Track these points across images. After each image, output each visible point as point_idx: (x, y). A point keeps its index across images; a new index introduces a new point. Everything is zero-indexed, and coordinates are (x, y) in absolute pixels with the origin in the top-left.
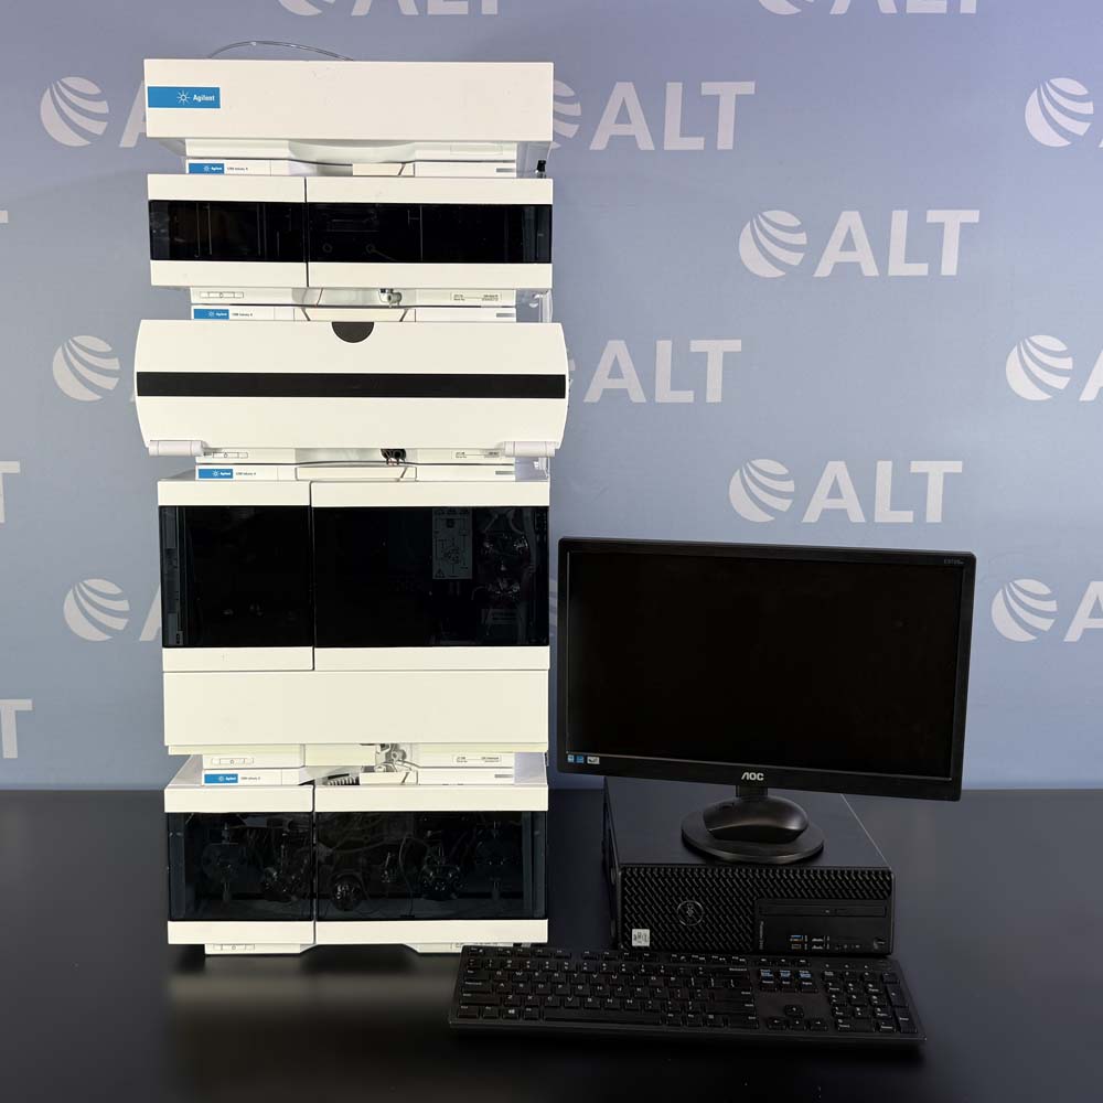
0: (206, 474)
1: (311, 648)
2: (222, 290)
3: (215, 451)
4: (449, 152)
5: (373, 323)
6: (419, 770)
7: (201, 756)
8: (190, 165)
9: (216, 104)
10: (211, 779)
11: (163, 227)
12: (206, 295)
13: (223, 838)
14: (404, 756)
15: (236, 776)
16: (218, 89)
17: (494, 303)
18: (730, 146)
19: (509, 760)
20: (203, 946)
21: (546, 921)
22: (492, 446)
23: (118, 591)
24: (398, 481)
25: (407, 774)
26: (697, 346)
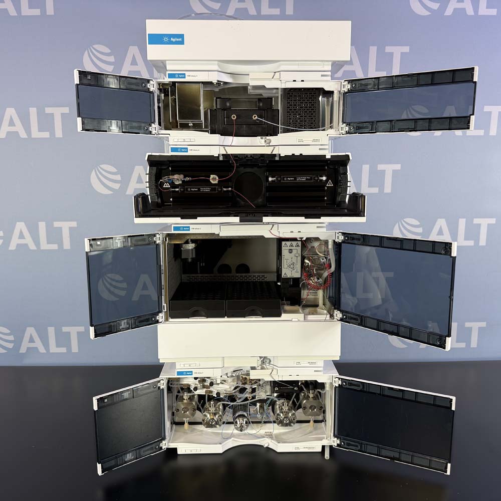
0: (177, 229)
2: (184, 138)
6: (278, 368)
7: (175, 363)
8: (168, 74)
9: (182, 43)
10: (180, 373)
12: (177, 141)
13: (184, 399)
14: (270, 361)
15: (192, 372)
16: (183, 35)
17: (318, 143)
19: (321, 364)
20: (176, 449)
23: (122, 279)
25: (273, 370)
26: (381, 167)
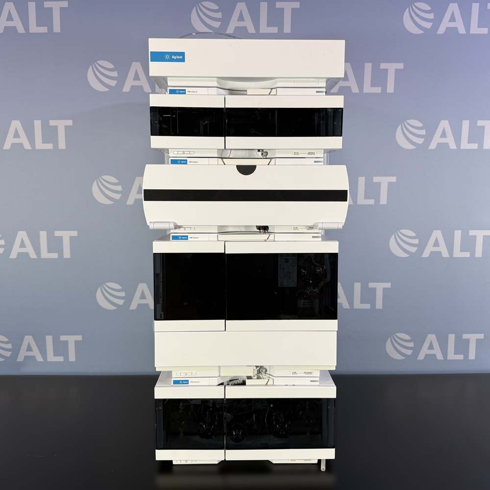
0: (175, 238)
1: (224, 320)
2: (184, 150)
3: (180, 227)
4: (293, 83)
5: (256, 166)
6: (274, 378)
7: (171, 371)
8: (170, 90)
9: (183, 60)
10: (176, 382)
11: (156, 120)
12: (177, 153)
14: (266, 371)
15: (188, 381)
16: (184, 53)
17: (313, 156)
18: (392, 91)
19: (318, 374)
20: (172, 461)
21: (334, 449)
22: (311, 224)
23: (120, 288)
24: (266, 241)
25: (269, 380)
26: (376, 179)
